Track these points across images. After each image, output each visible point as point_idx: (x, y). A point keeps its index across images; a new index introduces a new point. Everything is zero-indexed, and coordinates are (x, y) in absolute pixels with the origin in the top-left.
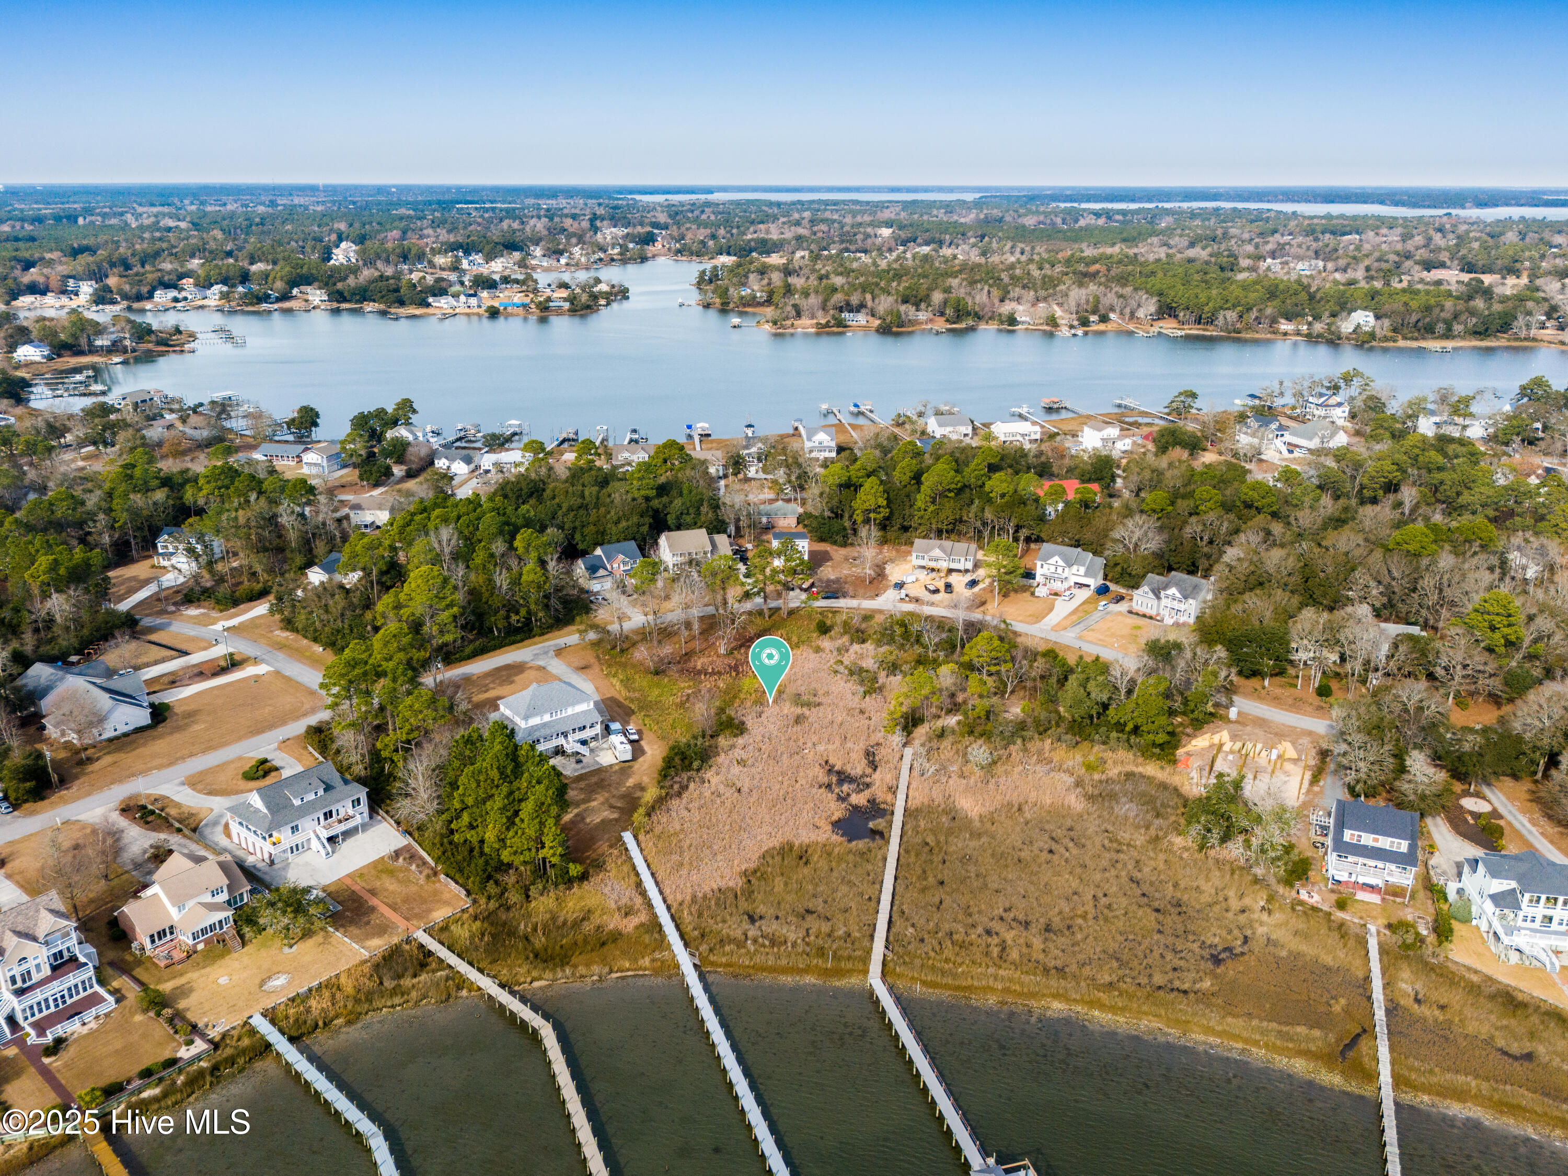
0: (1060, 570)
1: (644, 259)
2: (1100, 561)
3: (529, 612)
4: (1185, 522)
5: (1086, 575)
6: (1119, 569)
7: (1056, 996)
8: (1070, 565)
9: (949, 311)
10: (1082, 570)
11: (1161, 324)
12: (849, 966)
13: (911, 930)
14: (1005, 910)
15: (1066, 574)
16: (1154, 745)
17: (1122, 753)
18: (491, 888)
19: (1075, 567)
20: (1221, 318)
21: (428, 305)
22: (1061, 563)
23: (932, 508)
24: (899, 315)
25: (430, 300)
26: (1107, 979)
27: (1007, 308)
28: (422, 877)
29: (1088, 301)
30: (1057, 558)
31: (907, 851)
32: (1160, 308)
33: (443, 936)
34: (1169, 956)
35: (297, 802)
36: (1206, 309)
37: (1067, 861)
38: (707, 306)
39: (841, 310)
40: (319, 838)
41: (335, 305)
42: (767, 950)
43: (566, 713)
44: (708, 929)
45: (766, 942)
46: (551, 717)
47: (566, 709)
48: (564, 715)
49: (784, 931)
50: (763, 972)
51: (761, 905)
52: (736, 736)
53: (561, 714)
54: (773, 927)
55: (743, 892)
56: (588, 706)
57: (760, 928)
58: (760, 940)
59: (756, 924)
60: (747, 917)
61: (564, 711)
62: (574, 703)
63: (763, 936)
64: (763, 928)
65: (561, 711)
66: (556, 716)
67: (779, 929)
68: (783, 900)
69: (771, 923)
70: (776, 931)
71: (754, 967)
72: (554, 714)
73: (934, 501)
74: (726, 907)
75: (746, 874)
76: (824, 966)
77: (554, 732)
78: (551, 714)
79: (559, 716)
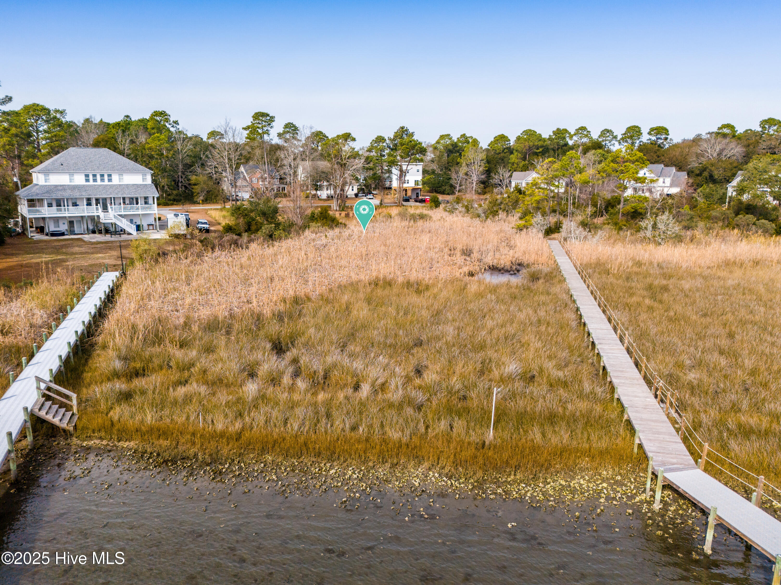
2: (683, 175)
10: (668, 181)
19: (661, 180)
22: (649, 174)
42: (296, 397)
43: (110, 180)
44: (156, 362)
45: (301, 384)
46: (87, 180)
47: (110, 176)
48: (106, 182)
49: (358, 365)
50: (264, 451)
51: (312, 331)
52: (331, 228)
53: (102, 180)
54: (329, 360)
55: (280, 317)
56: (144, 179)
57: (295, 361)
58: (286, 380)
59: (289, 356)
60: (269, 346)
61: (106, 177)
62: (122, 171)
63: (297, 374)
64: (304, 360)
65: (102, 176)
66: (95, 180)
67: (346, 361)
68: (364, 327)
69: (325, 354)
70: (335, 365)
71: (239, 436)
72: (91, 177)
73: (524, 159)
74: (228, 333)
75: (296, 301)
76: (474, 438)
77: (85, 195)
78: (87, 176)
79: (99, 182)
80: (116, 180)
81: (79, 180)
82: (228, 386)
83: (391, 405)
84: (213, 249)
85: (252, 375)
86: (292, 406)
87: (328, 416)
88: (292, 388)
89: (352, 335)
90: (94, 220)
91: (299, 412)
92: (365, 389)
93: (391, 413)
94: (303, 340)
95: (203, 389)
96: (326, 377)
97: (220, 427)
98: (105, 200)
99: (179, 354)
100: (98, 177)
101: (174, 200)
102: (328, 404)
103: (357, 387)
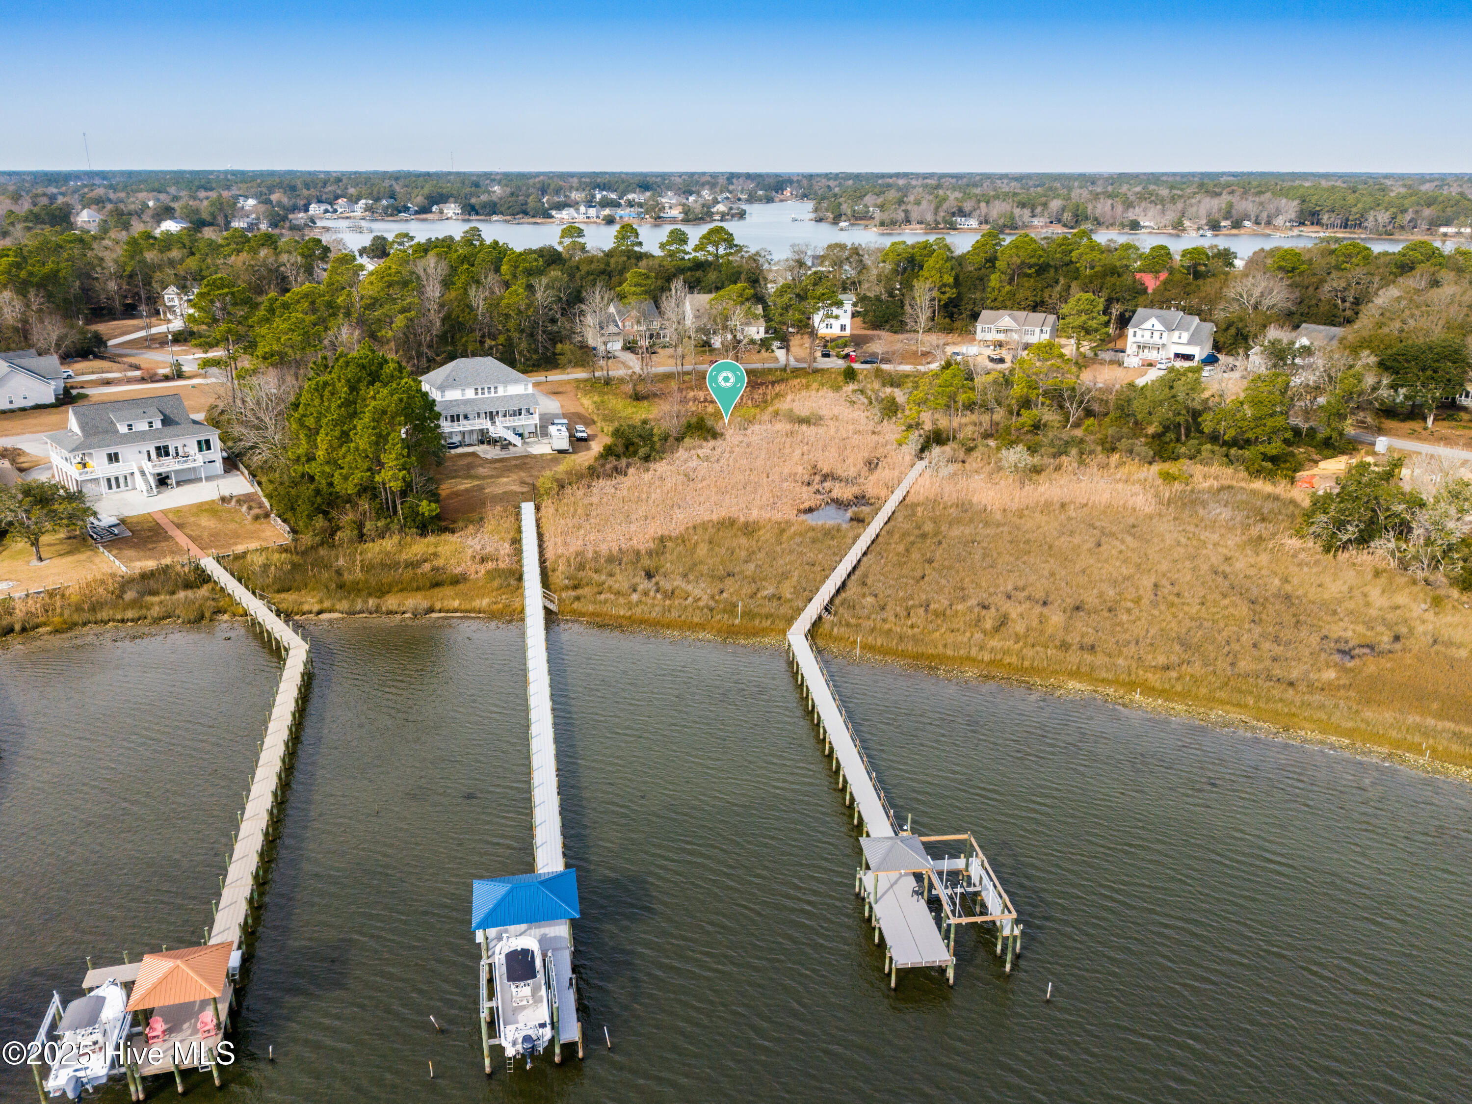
0: (1157, 335)
1: (770, 200)
2: (1209, 328)
3: (509, 339)
4: (1323, 281)
5: (1190, 343)
6: (1232, 331)
7: (1075, 674)
8: (1170, 330)
9: (1067, 216)
10: (1185, 336)
11: (1302, 228)
12: (767, 623)
13: (870, 599)
14: (1016, 589)
15: (1165, 339)
16: (1266, 457)
17: (1215, 469)
18: (320, 522)
19: (1176, 334)
20: (1371, 219)
21: (552, 217)
22: (1159, 326)
23: (1008, 288)
24: (1013, 218)
25: (554, 213)
26: (1161, 660)
27: (1131, 215)
28: (249, 517)
29: (1220, 210)
30: (1153, 321)
31: (890, 533)
32: (1302, 212)
33: (236, 566)
34: (1266, 645)
35: (123, 429)
36: (1354, 210)
37: (1121, 552)
38: (819, 220)
39: (953, 214)
40: (143, 473)
41: (467, 217)
42: (656, 602)
43: (496, 392)
44: (585, 581)
45: (659, 596)
46: (477, 394)
47: (496, 388)
48: (493, 395)
49: (690, 588)
50: (641, 624)
51: (668, 565)
52: (706, 439)
53: (489, 393)
54: (675, 584)
55: (650, 553)
56: (526, 389)
57: (657, 584)
58: (652, 593)
59: (654, 580)
60: (643, 573)
61: (493, 390)
62: (507, 382)
63: (657, 591)
64: (662, 583)
65: (489, 388)
66: (483, 393)
67: (684, 585)
68: (701, 562)
69: (674, 580)
70: (677, 587)
71: (630, 617)
72: (480, 391)
73: (1011, 281)
74: (620, 564)
75: (662, 539)
76: (730, 622)
77: (476, 409)
78: (476, 389)
79: (486, 395)
80: (501, 391)
81: (470, 394)
82: (623, 595)
83: (698, 608)
84: (598, 478)
85: (635, 590)
86: (654, 606)
87: (669, 611)
88: (654, 598)
89: (691, 569)
90: (483, 432)
91: (657, 609)
92: (690, 599)
93: (698, 612)
94: (663, 570)
95: (613, 597)
96: (673, 592)
97: (622, 613)
98: (491, 413)
99: (596, 577)
100: (486, 390)
101: (534, 365)
102: (670, 607)
103: (686, 599)
